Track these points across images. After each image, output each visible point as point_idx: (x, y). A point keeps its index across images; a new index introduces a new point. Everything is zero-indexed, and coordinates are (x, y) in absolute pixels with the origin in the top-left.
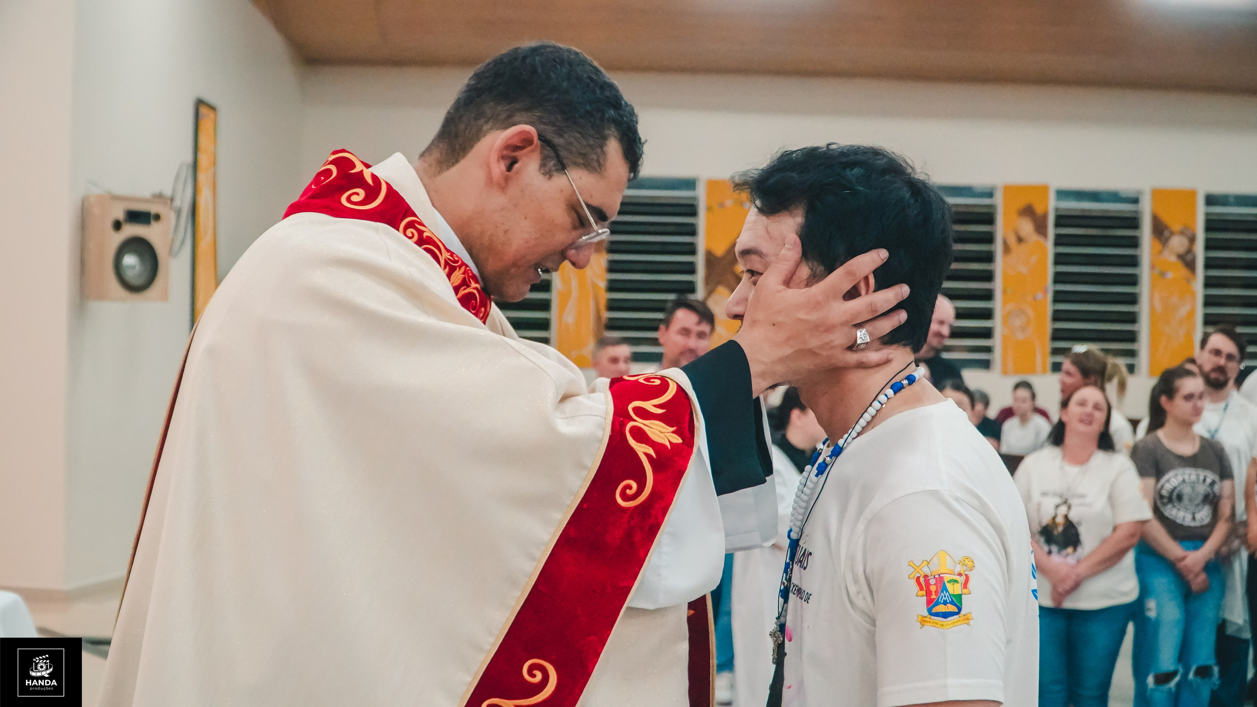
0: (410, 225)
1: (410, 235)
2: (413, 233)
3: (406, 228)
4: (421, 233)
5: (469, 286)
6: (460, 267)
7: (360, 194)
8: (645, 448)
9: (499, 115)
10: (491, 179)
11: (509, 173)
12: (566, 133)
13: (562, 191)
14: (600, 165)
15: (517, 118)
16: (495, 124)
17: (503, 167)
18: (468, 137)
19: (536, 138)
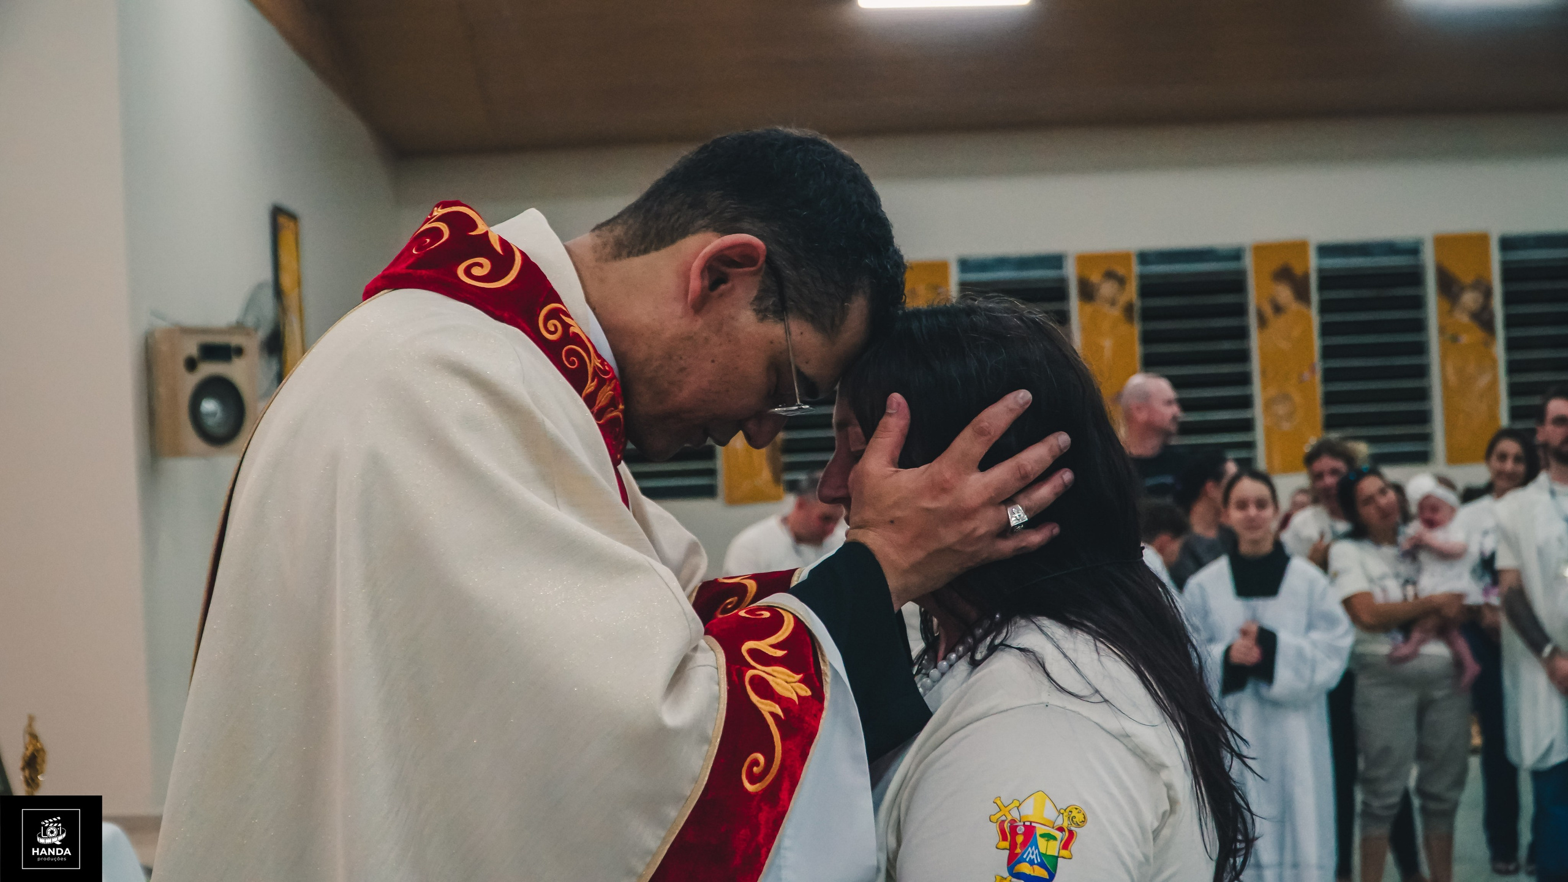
5: (617, 408)
7: (484, 266)
8: (771, 706)
9: (722, 212)
10: (685, 292)
11: (711, 294)
12: (803, 267)
13: (772, 343)
14: (832, 325)
15: (745, 225)
16: (714, 223)
17: (707, 282)
18: (673, 226)
19: (762, 259)
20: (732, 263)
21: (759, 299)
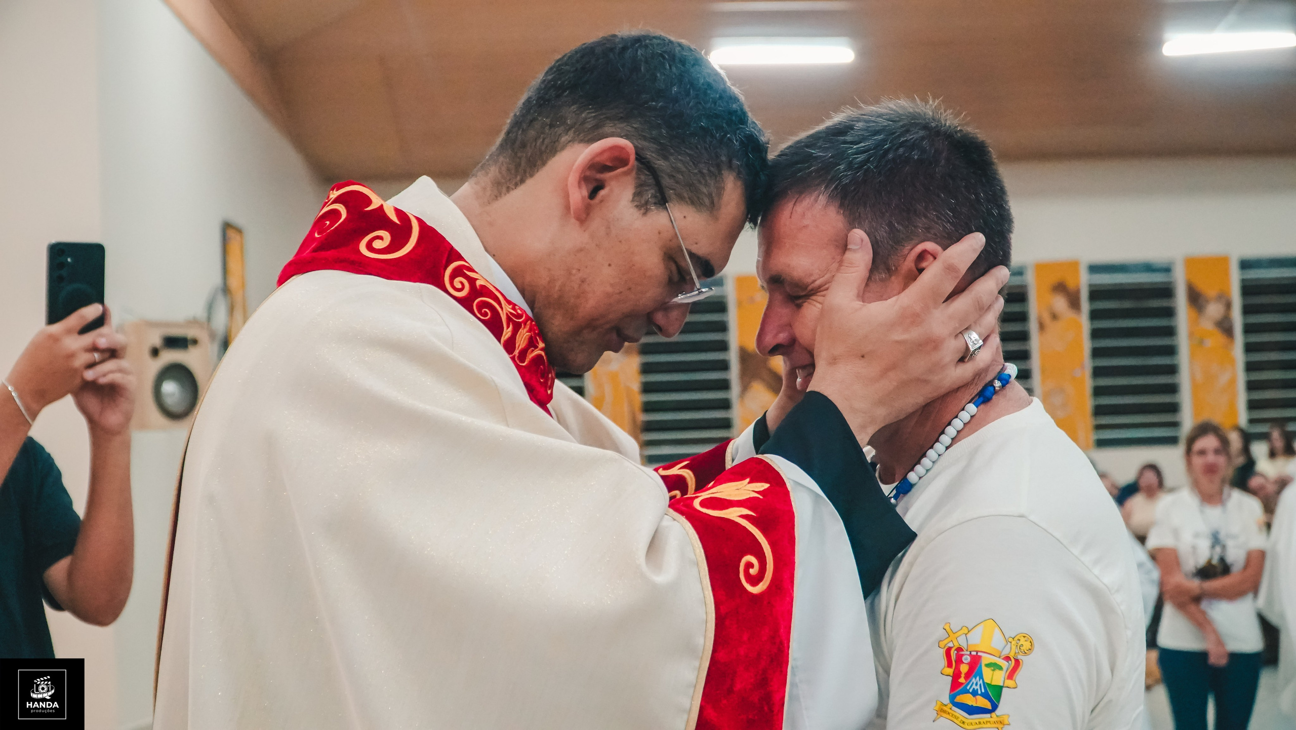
0: (458, 272)
1: (459, 286)
2: (462, 283)
3: (452, 277)
4: (472, 281)
5: (537, 347)
6: (525, 322)
7: (384, 238)
9: (583, 123)
10: (567, 207)
11: (593, 202)
12: (672, 154)
13: (659, 233)
14: (712, 203)
15: (607, 129)
16: (578, 135)
17: (585, 193)
18: (540, 149)
19: (632, 157)
20: (605, 168)
21: (637, 194)
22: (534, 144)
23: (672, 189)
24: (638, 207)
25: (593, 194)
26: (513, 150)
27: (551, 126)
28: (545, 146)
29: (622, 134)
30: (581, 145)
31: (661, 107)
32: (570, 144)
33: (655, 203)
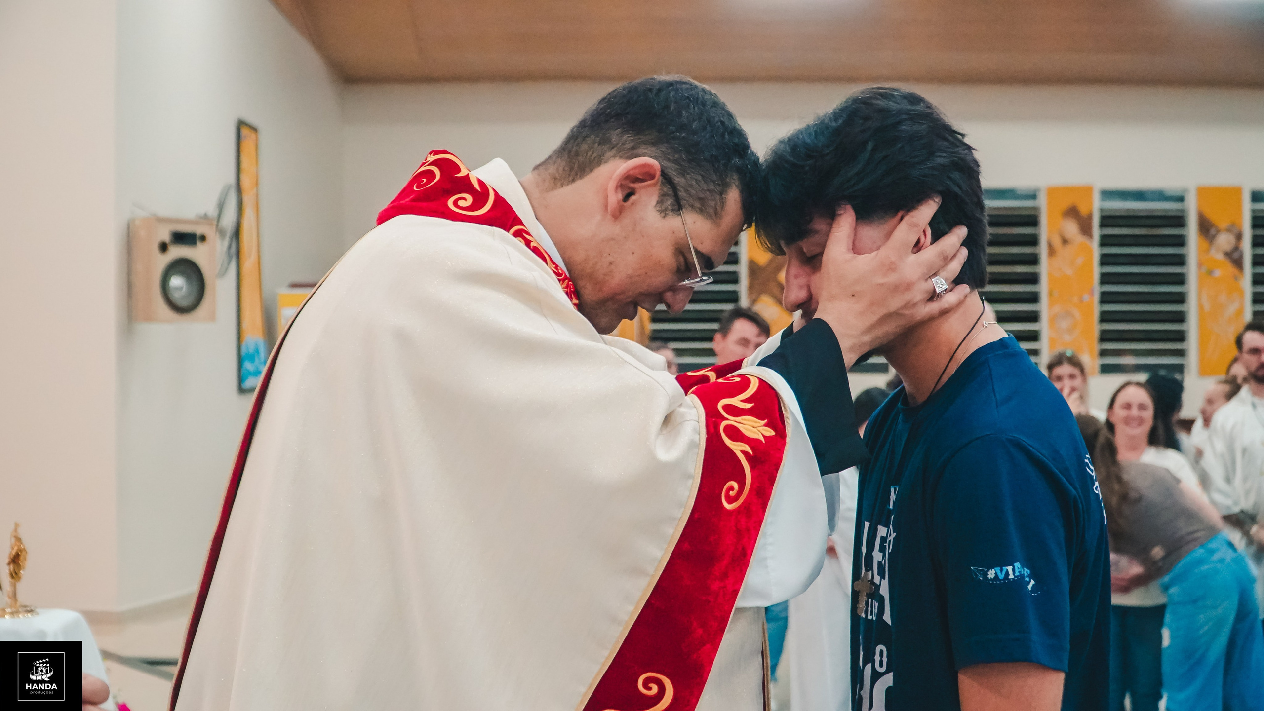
0: (518, 233)
4: (528, 242)
6: (563, 280)
7: (467, 199)
8: (741, 446)
9: (623, 144)
10: (606, 207)
11: (625, 204)
12: (688, 174)
13: (674, 233)
14: (716, 213)
15: (642, 150)
16: (619, 153)
17: (620, 196)
18: (590, 159)
19: (658, 173)
20: (637, 180)
21: (660, 202)
22: (585, 155)
23: (685, 200)
24: (661, 211)
25: (627, 198)
26: (569, 157)
27: (600, 144)
28: (593, 158)
29: (652, 155)
30: (621, 161)
31: (684, 137)
32: (612, 159)
33: (673, 210)
